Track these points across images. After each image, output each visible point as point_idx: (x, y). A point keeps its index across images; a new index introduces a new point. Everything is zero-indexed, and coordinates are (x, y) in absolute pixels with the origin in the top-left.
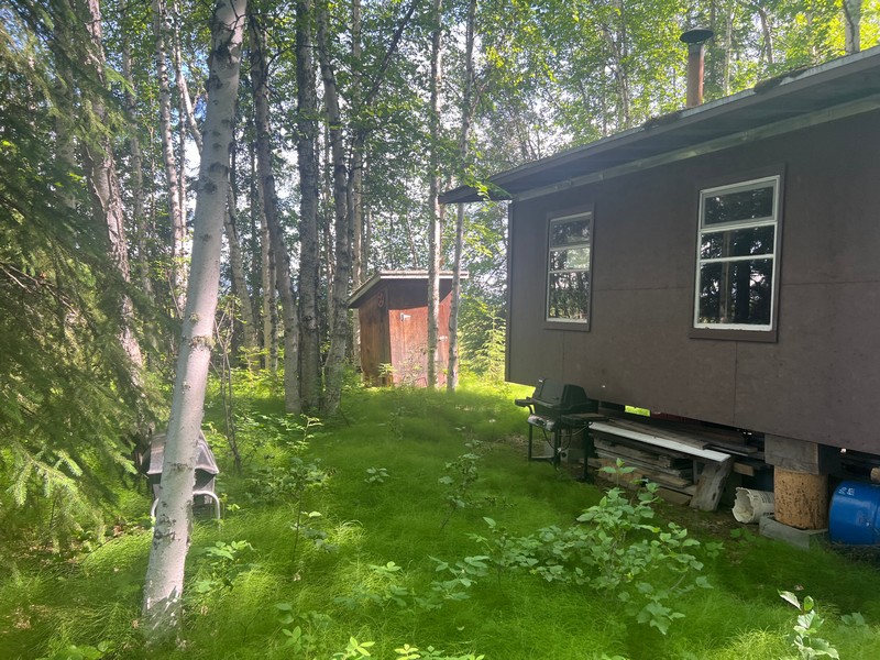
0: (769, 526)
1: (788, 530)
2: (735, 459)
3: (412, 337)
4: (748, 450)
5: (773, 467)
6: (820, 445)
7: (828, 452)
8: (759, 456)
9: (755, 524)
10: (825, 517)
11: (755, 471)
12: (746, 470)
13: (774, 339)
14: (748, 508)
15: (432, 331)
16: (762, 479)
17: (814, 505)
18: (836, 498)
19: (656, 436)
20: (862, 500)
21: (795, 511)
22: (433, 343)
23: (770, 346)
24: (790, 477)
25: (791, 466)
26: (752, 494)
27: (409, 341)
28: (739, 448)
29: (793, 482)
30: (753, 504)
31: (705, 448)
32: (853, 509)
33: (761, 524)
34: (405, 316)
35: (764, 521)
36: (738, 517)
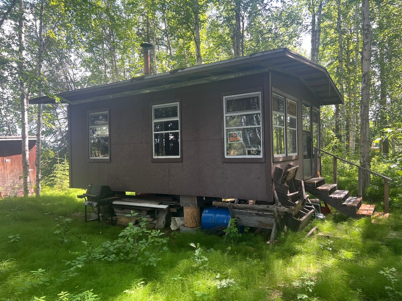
0: (183, 229)
1: (189, 229)
2: (170, 207)
3: (12, 171)
4: (174, 203)
5: (183, 207)
6: (197, 197)
7: (200, 199)
8: (178, 204)
9: (178, 230)
10: (200, 222)
11: (177, 210)
12: (174, 210)
13: (181, 160)
14: (176, 224)
15: (25, 166)
16: (180, 213)
17: (197, 218)
18: (203, 215)
19: (140, 203)
20: (210, 213)
21: (191, 222)
22: (26, 174)
23: (180, 163)
24: (189, 210)
25: (189, 206)
26: (177, 219)
27: (10, 173)
28: (171, 202)
29: (189, 211)
30: (177, 222)
31: (159, 204)
32: (208, 217)
33: (181, 229)
34: (7, 160)
35: (182, 228)
36: (172, 229)
